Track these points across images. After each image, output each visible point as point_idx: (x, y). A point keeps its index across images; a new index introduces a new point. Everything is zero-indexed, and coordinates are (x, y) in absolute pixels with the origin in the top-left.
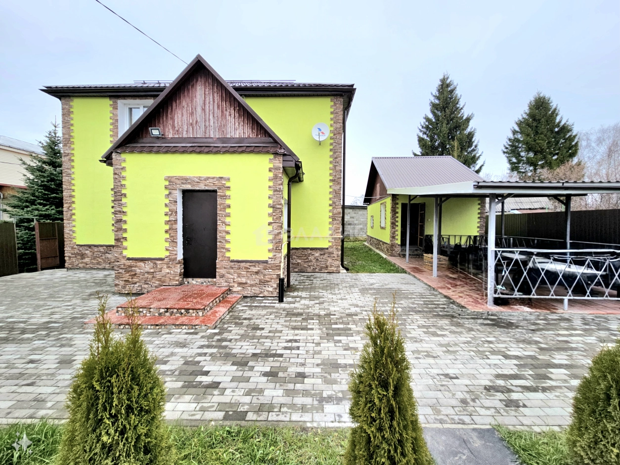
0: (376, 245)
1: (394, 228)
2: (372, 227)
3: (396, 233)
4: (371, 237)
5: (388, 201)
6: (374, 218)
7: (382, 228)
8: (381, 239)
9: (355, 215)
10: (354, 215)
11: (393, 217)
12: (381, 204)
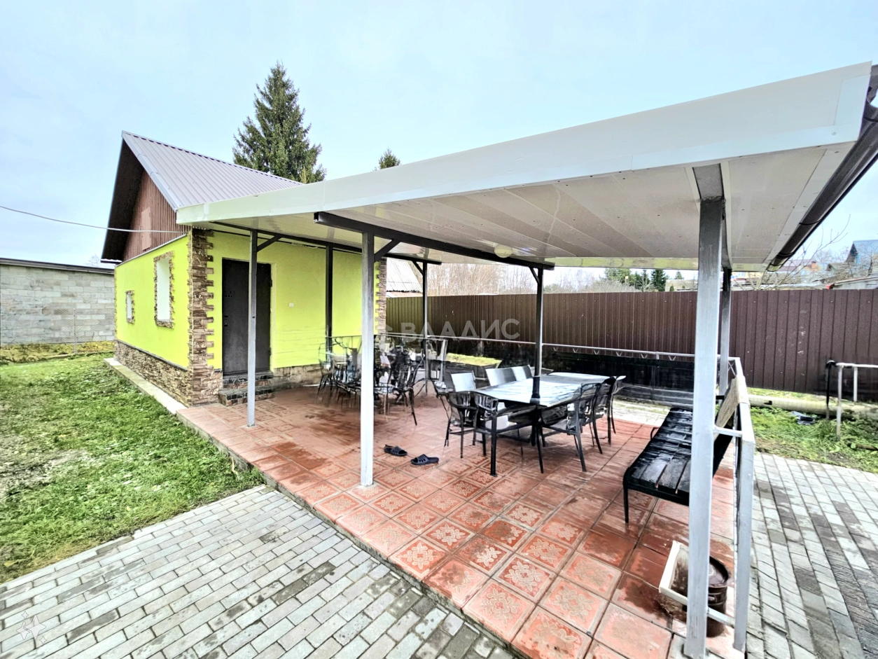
0: (143, 367)
1: (203, 327)
2: (131, 321)
3: (209, 338)
4: (128, 346)
5: (182, 250)
6: (135, 298)
7: (162, 325)
8: (158, 355)
9: (79, 289)
10: (73, 289)
11: (197, 294)
12: (157, 260)
